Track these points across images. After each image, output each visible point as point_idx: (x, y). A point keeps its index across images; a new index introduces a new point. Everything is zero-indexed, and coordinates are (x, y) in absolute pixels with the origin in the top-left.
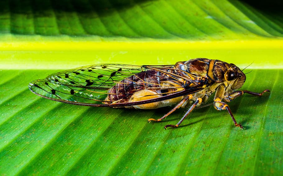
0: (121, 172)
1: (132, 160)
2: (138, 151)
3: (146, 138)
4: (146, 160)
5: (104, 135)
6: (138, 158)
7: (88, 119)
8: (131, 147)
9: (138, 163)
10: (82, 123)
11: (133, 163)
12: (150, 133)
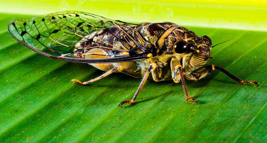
0: (13, 136)
1: (34, 124)
2: (47, 114)
3: (66, 101)
4: (49, 127)
5: (21, 92)
6: (42, 123)
7: (15, 72)
8: (42, 109)
9: (38, 129)
10: (5, 77)
11: (34, 127)
12: (74, 96)
